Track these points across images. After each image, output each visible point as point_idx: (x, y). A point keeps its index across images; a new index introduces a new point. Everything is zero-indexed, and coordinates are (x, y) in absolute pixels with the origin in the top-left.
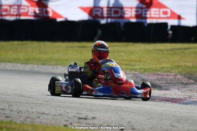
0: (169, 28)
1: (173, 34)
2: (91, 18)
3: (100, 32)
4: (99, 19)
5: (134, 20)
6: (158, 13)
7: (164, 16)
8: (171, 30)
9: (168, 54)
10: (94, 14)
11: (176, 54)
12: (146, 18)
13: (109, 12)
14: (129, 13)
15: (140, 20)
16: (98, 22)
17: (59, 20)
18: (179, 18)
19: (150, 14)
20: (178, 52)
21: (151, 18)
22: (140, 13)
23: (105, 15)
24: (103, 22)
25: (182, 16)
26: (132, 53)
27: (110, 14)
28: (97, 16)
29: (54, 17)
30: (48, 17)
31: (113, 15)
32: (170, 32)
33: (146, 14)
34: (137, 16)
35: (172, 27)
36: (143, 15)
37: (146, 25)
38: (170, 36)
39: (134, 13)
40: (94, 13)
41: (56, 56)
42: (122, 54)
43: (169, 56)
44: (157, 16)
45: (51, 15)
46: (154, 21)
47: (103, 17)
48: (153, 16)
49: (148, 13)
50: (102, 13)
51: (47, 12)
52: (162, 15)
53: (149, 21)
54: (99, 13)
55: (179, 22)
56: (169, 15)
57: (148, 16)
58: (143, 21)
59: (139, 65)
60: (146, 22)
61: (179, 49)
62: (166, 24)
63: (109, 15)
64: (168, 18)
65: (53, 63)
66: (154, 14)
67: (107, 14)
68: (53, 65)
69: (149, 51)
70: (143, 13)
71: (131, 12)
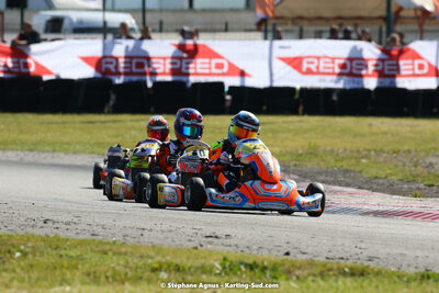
0: (226, 89)
1: (233, 100)
2: (99, 75)
3: (113, 97)
4: (112, 77)
5: (169, 78)
6: (207, 66)
7: (219, 71)
8: (229, 93)
10: (103, 69)
12: (188, 74)
13: (128, 65)
14: (162, 66)
15: (178, 78)
16: (111, 81)
17: (46, 78)
18: (243, 74)
19: (195, 68)
21: (196, 74)
22: (178, 66)
23: (122, 70)
24: (119, 80)
25: (247, 71)
27: (131, 68)
28: (108, 71)
29: (37, 73)
30: (29, 73)
31: (134, 69)
32: (228, 97)
33: (188, 68)
34: (174, 72)
35: (231, 88)
36: (184, 70)
37: (189, 85)
38: (228, 104)
39: (168, 67)
40: (104, 66)
41: (50, 136)
44: (207, 71)
45: (32, 69)
46: (202, 79)
47: (118, 74)
48: (199, 71)
49: (191, 66)
50: (117, 67)
51: (26, 65)
52: (214, 70)
53: (193, 79)
54: (112, 67)
55: (243, 81)
56: (225, 70)
57: (191, 71)
58: (184, 79)
60: (188, 81)
62: (221, 85)
63: (128, 70)
64: (223, 74)
65: (47, 148)
66: (202, 68)
67: (125, 68)
68: (48, 151)
70: (184, 65)
71: (164, 65)
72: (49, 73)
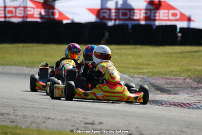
0: (178, 30)
1: (182, 37)
2: (98, 20)
3: (107, 34)
4: (106, 22)
5: (143, 23)
6: (167, 15)
7: (173, 18)
8: (180, 32)
9: (177, 57)
10: (101, 17)
11: (185, 57)
13: (117, 14)
14: (138, 15)
15: (148, 22)
16: (105, 25)
17: (65, 22)
18: (189, 20)
19: (159, 16)
20: (187, 55)
21: (160, 20)
22: (148, 15)
24: (111, 23)
26: (140, 56)
27: (118, 16)
28: (104, 18)
29: (60, 19)
30: (54, 19)
31: (121, 17)
32: (179, 35)
33: (155, 16)
35: (181, 29)
36: (152, 17)
38: (179, 39)
40: (102, 15)
42: (130, 57)
43: (178, 59)
44: (166, 18)
45: (57, 16)
46: (164, 23)
47: (110, 19)
48: (161, 18)
49: (157, 14)
50: (110, 15)
51: (53, 14)
52: (171, 18)
53: (157, 23)
54: (106, 15)
55: (189, 24)
56: (178, 17)
57: (157, 18)
58: (152, 23)
59: (147, 68)
60: (155, 24)
61: (188, 52)
62: (175, 27)
63: (117, 17)
64: (177, 20)
66: (163, 16)
69: (157, 54)
70: (152, 14)
71: (140, 14)
72: (67, 18)
